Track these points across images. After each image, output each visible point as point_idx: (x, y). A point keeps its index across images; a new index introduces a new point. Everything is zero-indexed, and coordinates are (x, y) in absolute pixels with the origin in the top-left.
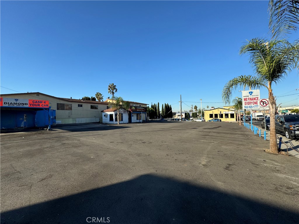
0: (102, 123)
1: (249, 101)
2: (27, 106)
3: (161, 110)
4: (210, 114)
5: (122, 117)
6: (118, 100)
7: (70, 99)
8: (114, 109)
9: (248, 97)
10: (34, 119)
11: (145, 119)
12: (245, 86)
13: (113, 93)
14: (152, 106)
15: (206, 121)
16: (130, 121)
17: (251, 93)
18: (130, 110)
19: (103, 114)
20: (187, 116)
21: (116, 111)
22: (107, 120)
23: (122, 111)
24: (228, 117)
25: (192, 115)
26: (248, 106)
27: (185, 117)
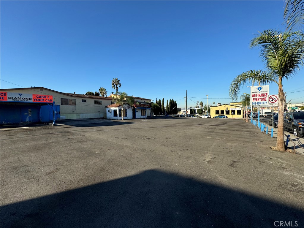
0: (106, 119)
1: (257, 97)
2: (31, 101)
3: (165, 106)
4: (216, 111)
5: (126, 113)
6: (122, 95)
7: (73, 94)
8: (118, 105)
9: (256, 93)
10: (39, 113)
11: (149, 115)
12: (254, 81)
13: (117, 88)
14: (157, 102)
15: (212, 117)
16: (134, 117)
17: (260, 89)
18: (134, 106)
19: (107, 109)
20: (193, 112)
21: (120, 107)
22: (111, 116)
23: (126, 106)
24: (235, 114)
25: (197, 111)
26: (256, 102)
27: (191, 113)
